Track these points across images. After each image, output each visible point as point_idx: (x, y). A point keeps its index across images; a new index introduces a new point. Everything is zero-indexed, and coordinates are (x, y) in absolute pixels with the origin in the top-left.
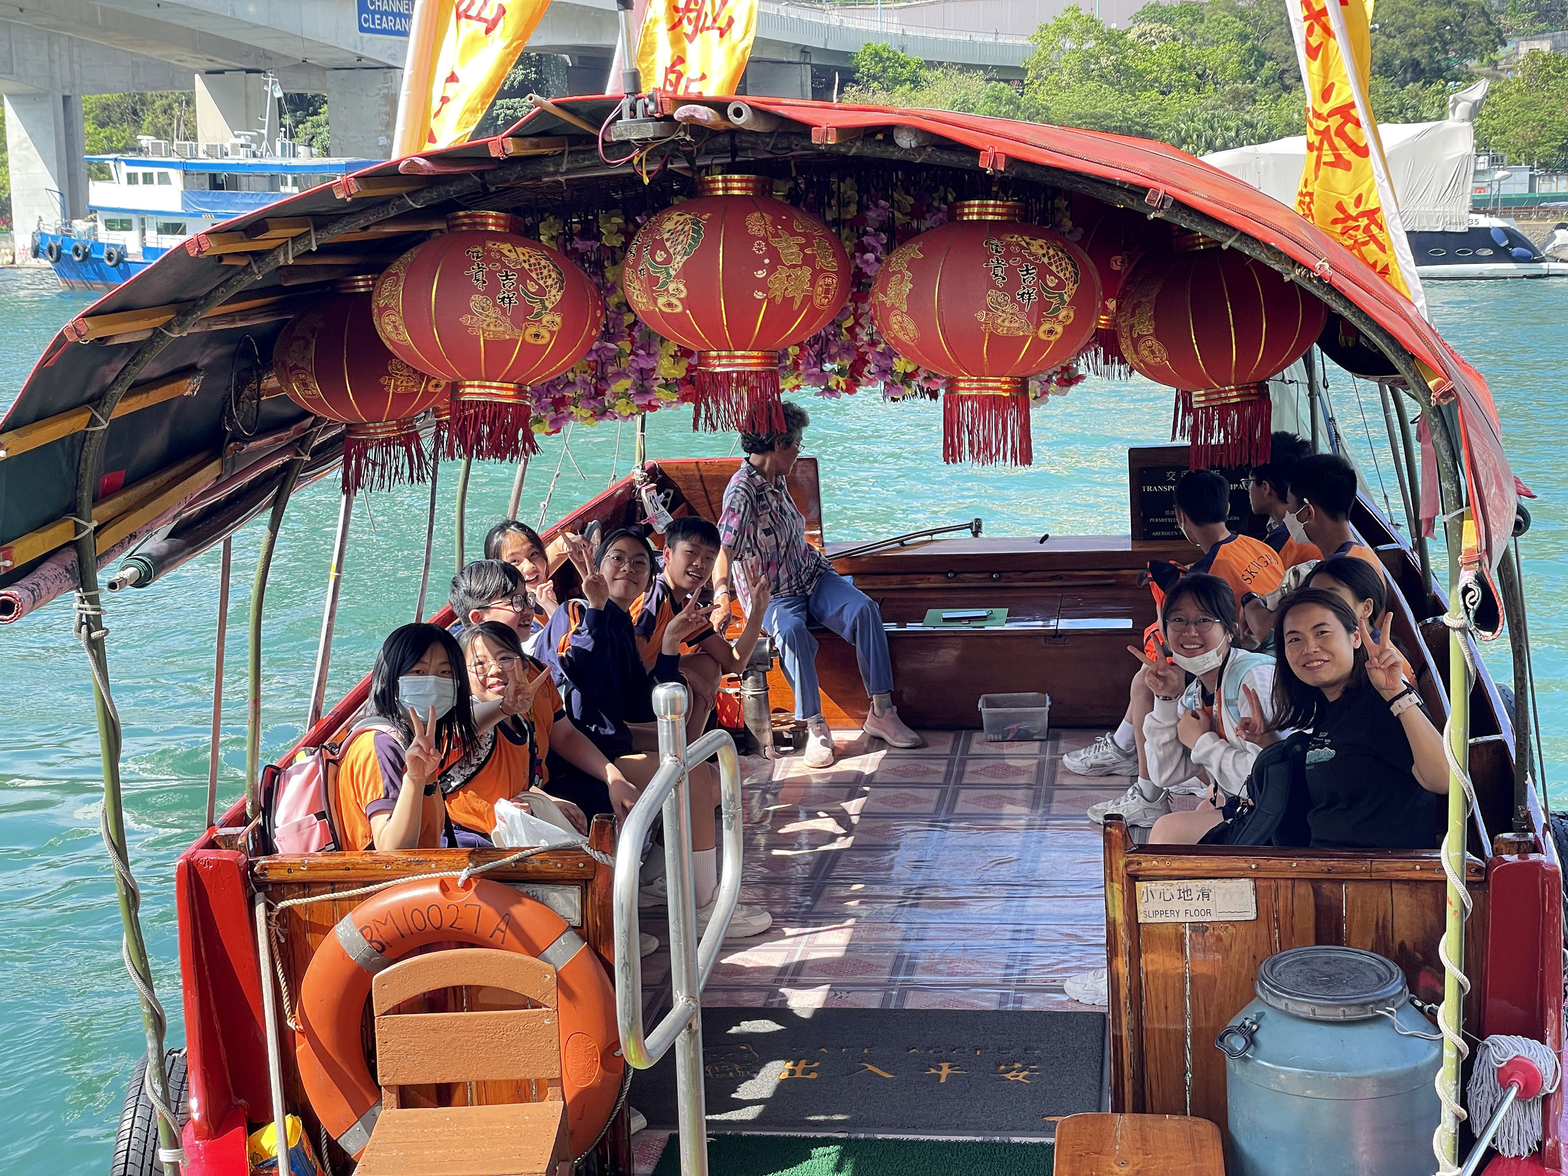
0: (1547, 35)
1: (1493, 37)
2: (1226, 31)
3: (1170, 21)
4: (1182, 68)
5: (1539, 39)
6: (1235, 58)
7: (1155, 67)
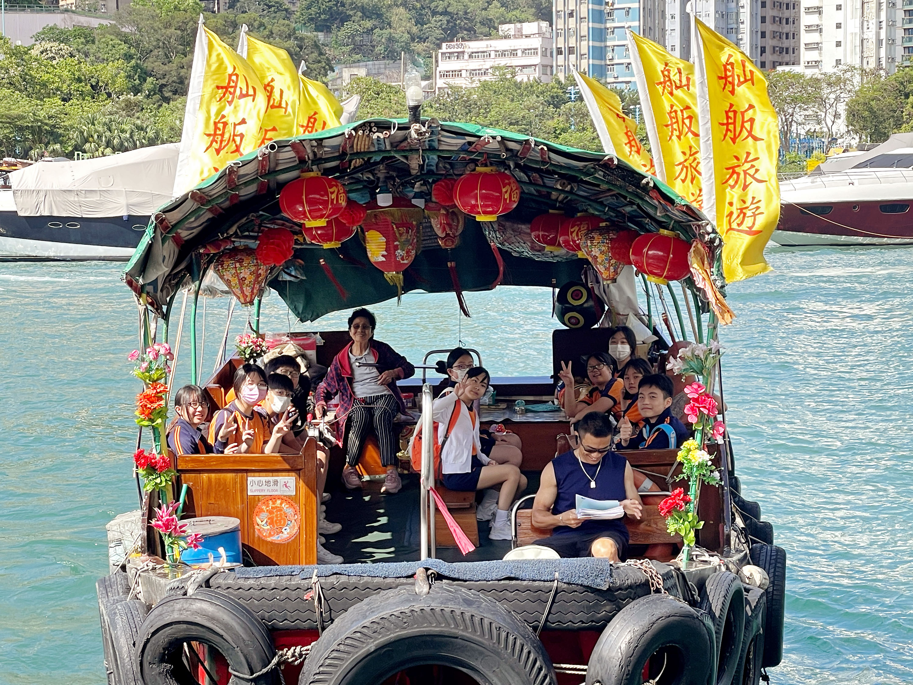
0: (361, 64)
1: (324, 64)
2: (114, 51)
3: (65, 41)
4: (79, 80)
5: (356, 67)
6: (122, 74)
7: (56, 79)
